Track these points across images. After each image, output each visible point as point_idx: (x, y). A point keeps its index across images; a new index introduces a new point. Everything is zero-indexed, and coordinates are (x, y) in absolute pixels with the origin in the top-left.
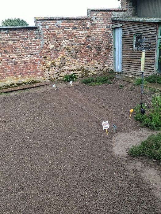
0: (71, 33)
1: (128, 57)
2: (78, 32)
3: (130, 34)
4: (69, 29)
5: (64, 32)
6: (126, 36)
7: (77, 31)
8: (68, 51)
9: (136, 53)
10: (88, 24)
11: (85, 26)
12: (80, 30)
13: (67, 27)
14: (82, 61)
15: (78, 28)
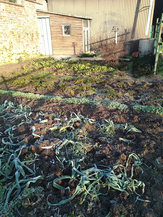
0: (13, 18)
1: (58, 42)
2: (17, 18)
3: (59, 24)
4: (11, 13)
5: (7, 16)
6: (54, 26)
7: (16, 16)
8: (14, 34)
9: (66, 39)
10: (22, 11)
11: (21, 13)
12: (18, 16)
13: (10, 11)
14: (23, 45)
15: (17, 14)
